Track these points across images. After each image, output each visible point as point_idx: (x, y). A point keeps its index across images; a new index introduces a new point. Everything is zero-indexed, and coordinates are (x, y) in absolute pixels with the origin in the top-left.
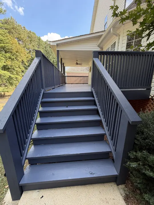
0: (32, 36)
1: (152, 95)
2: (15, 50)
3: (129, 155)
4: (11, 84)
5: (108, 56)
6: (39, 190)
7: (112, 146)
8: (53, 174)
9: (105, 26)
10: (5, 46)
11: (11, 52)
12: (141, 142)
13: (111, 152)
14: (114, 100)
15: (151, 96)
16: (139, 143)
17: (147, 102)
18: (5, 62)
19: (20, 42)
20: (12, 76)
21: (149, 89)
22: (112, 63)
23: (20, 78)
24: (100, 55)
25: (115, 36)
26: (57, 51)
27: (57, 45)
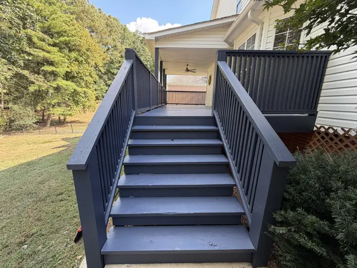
0: (112, 24)
1: (319, 126)
2: (85, 47)
3: (274, 216)
4: (77, 103)
5: (243, 58)
6: (128, 265)
7: (246, 204)
8: (151, 241)
9: (237, 6)
10: (69, 40)
11: (79, 51)
12: (294, 196)
13: (244, 214)
14: (251, 130)
15: (316, 126)
16: (291, 198)
17: (309, 138)
18: (68, 67)
19: (93, 34)
20: (79, 89)
21: (314, 115)
22: (250, 69)
23: (91, 92)
24: (229, 56)
25: (255, 24)
26: (156, 48)
27: (157, 39)
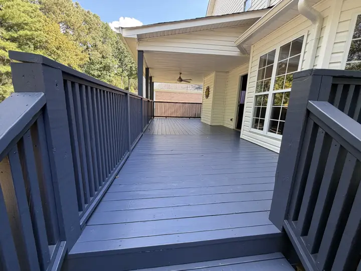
0: (91, 20)
2: (54, 44)
9: (245, 3)
10: (32, 35)
11: (46, 48)
